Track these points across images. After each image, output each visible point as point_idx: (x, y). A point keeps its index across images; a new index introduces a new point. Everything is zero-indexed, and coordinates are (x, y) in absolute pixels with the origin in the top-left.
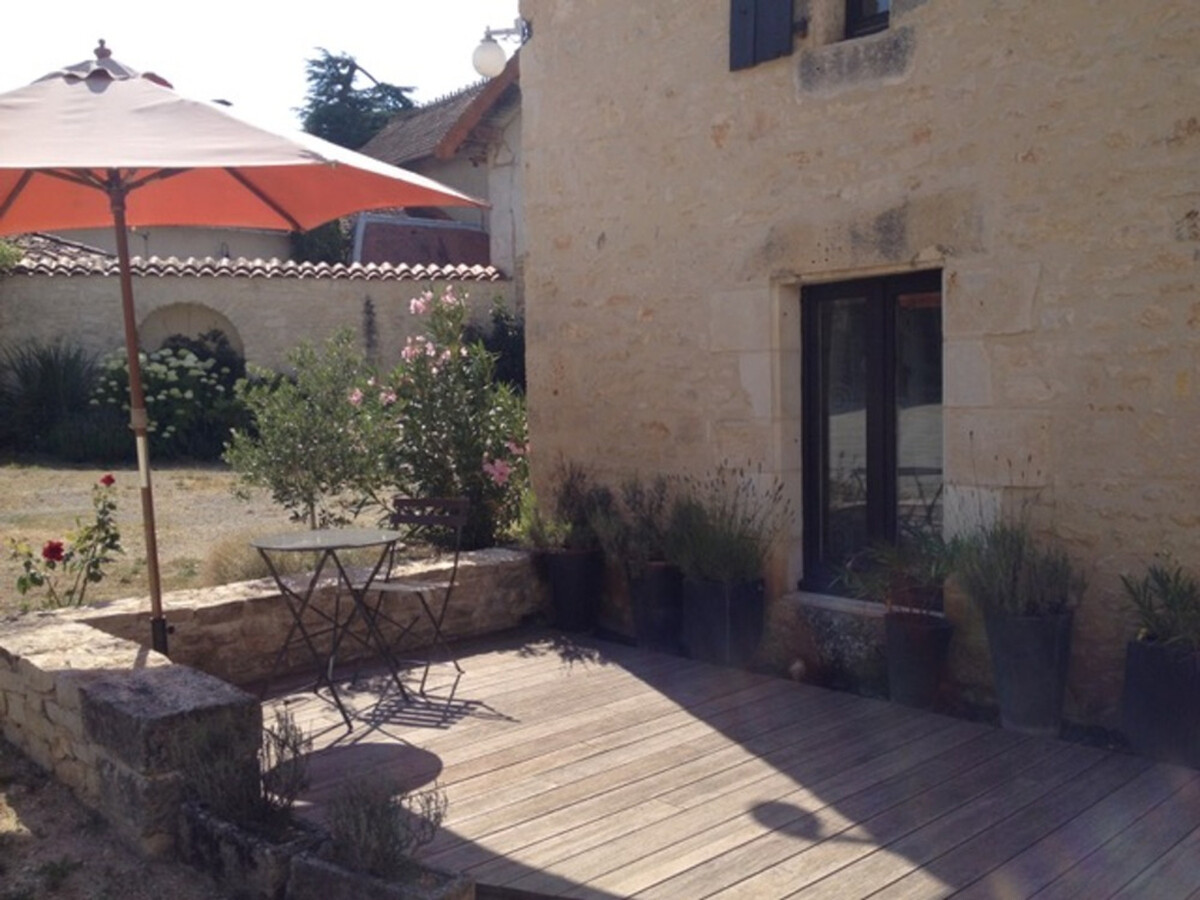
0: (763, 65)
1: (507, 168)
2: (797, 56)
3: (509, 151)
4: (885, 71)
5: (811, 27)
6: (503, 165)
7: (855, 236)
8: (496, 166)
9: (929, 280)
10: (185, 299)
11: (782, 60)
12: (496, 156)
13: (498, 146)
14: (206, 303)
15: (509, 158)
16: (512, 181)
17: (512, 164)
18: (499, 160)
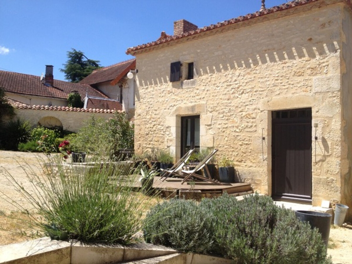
0: (175, 82)
1: (127, 89)
2: (180, 81)
3: (128, 85)
4: (193, 85)
5: (183, 77)
6: (127, 88)
7: (188, 109)
8: (125, 88)
9: (198, 117)
10: (50, 115)
11: (178, 82)
12: (125, 86)
13: (125, 84)
14: (55, 117)
15: (128, 86)
16: (128, 91)
17: (128, 88)
18: (125, 87)
